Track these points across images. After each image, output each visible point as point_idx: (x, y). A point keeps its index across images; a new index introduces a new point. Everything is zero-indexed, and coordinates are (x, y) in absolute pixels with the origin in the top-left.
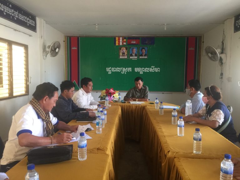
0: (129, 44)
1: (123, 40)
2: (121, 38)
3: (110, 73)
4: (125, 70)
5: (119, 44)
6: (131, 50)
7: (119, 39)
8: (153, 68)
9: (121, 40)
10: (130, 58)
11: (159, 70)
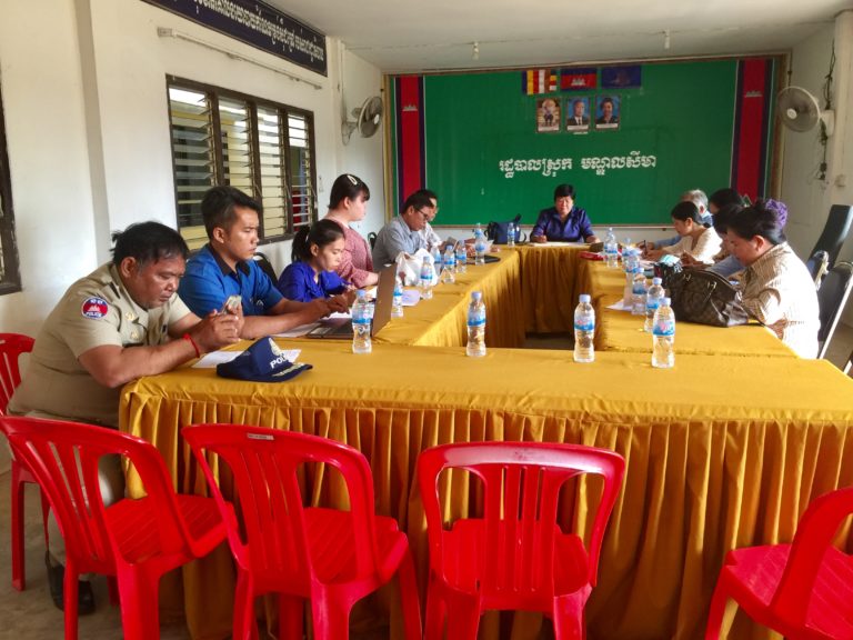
0: (566, 87)
1: (547, 77)
2: (542, 74)
3: (510, 175)
4: (552, 166)
5: (536, 89)
6: (570, 105)
7: (536, 77)
8: (634, 157)
9: (542, 80)
10: (566, 128)
11: (652, 160)
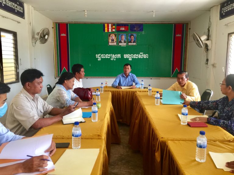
0: (118, 30)
1: (112, 26)
2: (110, 25)
3: (99, 60)
4: (114, 57)
5: (108, 30)
8: (141, 55)
9: (110, 27)
11: (147, 56)
